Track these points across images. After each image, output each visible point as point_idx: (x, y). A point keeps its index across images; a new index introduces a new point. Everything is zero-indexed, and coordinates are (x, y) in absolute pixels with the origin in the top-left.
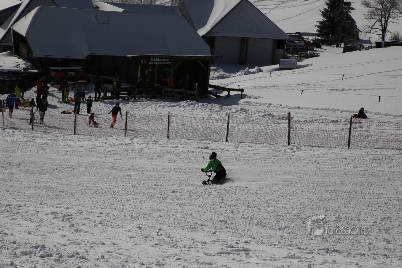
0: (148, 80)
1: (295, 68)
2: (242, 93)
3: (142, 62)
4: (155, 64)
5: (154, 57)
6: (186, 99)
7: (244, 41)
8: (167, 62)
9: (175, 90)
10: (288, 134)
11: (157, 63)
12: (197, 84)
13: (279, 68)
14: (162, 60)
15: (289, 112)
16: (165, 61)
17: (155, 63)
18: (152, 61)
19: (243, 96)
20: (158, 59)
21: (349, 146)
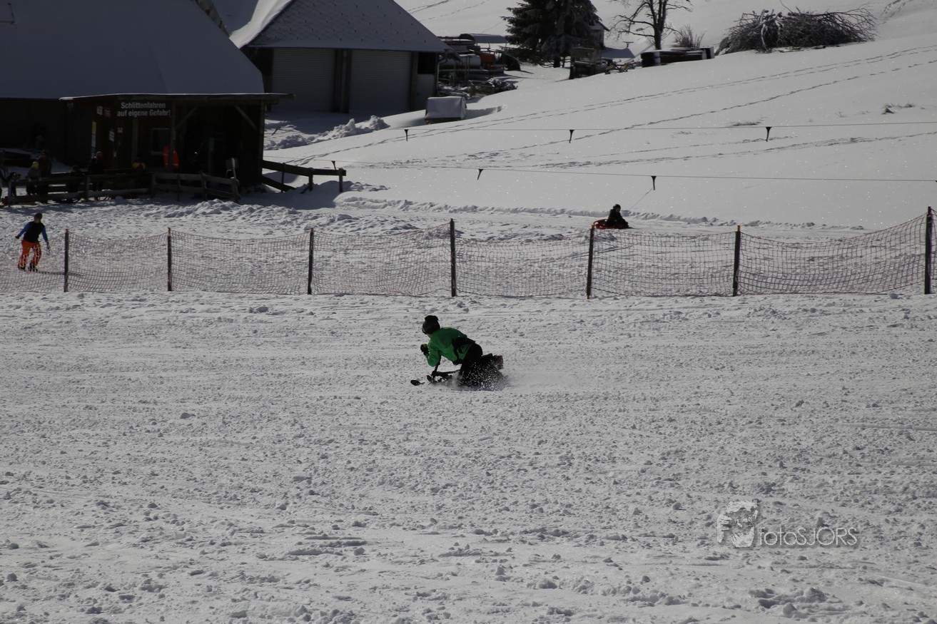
0: (115, 155)
1: (462, 116)
2: (341, 179)
3: (100, 111)
4: (132, 117)
5: (128, 99)
6: (210, 198)
7: (342, 58)
8: (161, 109)
9: (183, 176)
10: (450, 272)
11: (136, 114)
12: (233, 160)
13: (426, 119)
14: (148, 105)
15: (452, 219)
16: (155, 109)
17: (130, 113)
18: (124, 110)
19: (344, 186)
20: (138, 105)
21: (589, 293)
